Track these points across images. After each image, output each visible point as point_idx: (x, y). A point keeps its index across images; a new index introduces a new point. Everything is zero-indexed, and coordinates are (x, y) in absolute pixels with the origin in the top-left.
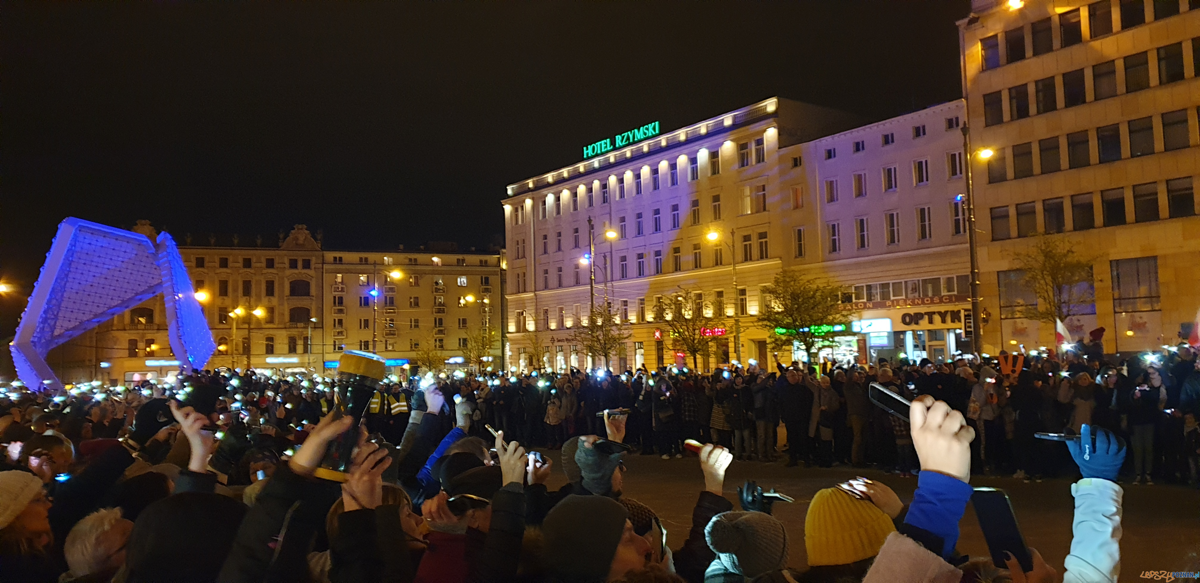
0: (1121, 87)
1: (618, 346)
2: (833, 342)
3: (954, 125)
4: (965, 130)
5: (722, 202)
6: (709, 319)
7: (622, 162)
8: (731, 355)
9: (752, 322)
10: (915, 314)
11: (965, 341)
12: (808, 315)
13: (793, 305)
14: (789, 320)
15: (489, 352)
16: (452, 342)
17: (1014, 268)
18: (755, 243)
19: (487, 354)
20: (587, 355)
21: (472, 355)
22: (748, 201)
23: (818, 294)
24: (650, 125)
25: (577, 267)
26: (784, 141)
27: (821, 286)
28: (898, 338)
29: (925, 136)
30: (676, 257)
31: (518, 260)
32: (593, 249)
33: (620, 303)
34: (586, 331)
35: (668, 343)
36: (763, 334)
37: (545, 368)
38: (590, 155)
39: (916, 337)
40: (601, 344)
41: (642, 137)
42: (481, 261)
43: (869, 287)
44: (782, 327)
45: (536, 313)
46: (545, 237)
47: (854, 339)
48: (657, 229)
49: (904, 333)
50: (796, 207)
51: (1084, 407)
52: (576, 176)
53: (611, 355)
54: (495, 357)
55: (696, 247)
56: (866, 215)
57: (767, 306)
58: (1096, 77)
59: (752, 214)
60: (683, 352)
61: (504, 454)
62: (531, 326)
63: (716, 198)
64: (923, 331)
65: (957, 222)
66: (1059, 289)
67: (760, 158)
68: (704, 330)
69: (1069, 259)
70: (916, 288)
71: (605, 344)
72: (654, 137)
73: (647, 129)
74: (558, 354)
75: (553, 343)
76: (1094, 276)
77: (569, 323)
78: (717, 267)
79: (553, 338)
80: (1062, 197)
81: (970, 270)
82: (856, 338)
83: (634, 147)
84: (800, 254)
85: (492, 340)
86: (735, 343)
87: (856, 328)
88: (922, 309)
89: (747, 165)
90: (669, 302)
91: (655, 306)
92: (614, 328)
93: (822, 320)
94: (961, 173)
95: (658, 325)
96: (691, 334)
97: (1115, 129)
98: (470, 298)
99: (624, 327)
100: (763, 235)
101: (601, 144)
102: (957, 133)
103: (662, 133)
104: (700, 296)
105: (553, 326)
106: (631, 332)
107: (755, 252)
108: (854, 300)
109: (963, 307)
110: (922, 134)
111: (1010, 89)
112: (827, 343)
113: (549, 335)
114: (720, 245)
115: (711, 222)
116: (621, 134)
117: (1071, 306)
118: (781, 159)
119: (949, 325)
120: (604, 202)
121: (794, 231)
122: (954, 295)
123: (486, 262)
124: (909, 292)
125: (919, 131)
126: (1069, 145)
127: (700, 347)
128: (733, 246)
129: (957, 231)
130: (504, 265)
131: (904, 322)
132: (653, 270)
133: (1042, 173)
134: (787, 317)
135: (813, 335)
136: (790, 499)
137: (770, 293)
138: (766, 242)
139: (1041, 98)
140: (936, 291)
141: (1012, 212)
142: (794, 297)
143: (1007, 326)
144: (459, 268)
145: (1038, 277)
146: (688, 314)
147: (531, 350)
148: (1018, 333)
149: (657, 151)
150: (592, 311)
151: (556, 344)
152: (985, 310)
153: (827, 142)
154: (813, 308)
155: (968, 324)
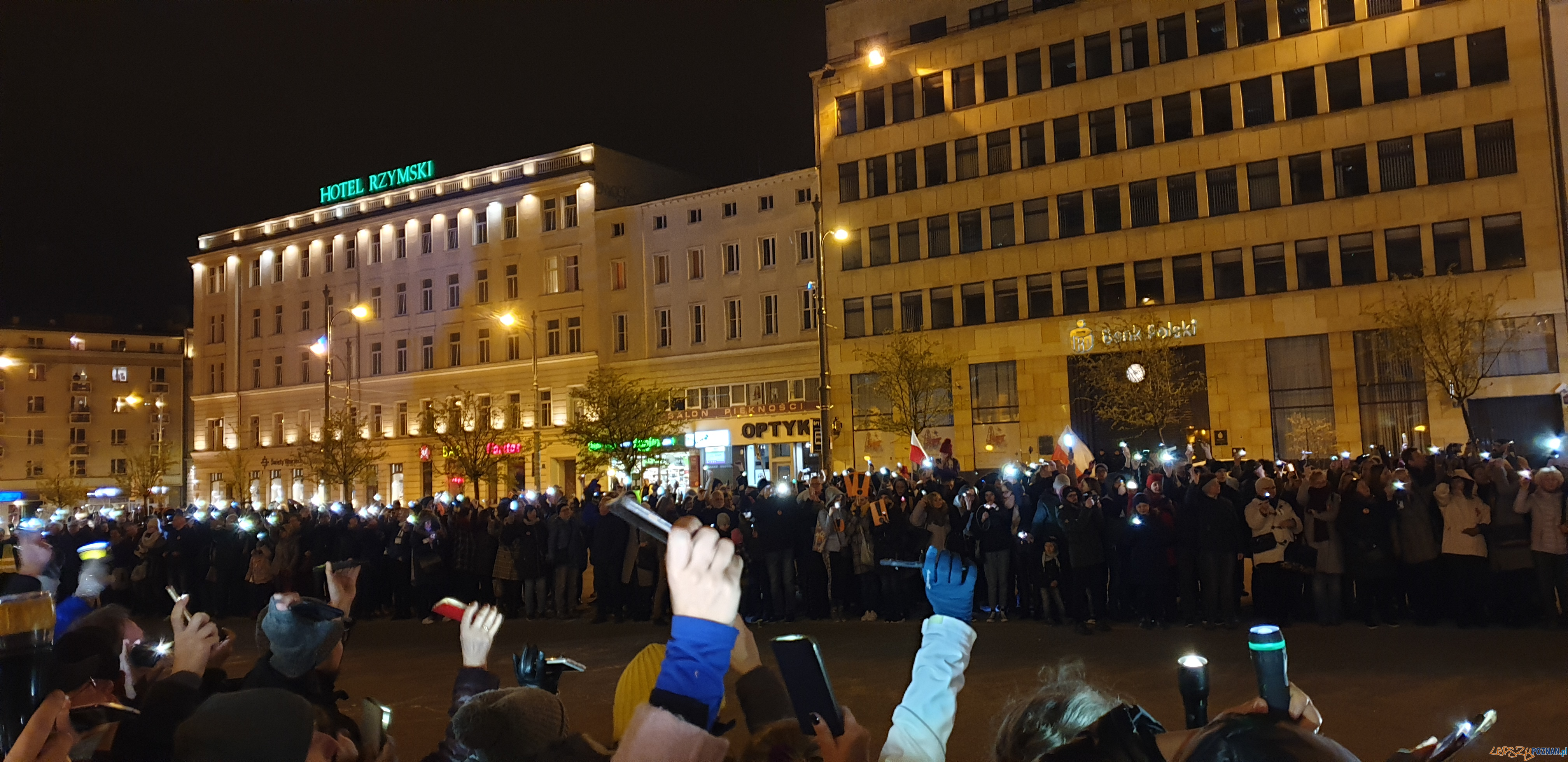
0: (983, 169)
1: (365, 469)
2: (660, 459)
3: (806, 199)
4: (817, 205)
5: (519, 275)
6: (498, 432)
7: (379, 212)
8: (527, 479)
9: (557, 435)
10: (757, 424)
11: (813, 457)
12: (629, 425)
13: (610, 413)
14: (605, 432)
15: (161, 480)
16: (99, 464)
17: (868, 371)
18: (564, 331)
19: (157, 482)
20: (318, 483)
21: (133, 485)
22: (555, 276)
23: (643, 398)
24: (419, 165)
25: (307, 355)
26: (603, 201)
27: (646, 389)
28: (737, 453)
29: (773, 209)
30: (454, 347)
31: (213, 345)
32: (330, 332)
33: (370, 410)
34: (317, 448)
35: (439, 464)
36: (572, 451)
37: (250, 502)
38: (329, 199)
39: (759, 452)
40: (338, 467)
41: (408, 180)
42: (152, 345)
43: (705, 391)
44: (595, 442)
45: (241, 423)
46: (257, 313)
47: (685, 456)
48: (428, 305)
49: (745, 447)
50: (618, 287)
51: (939, 532)
52: (309, 228)
53: (354, 483)
54: (172, 487)
55: (484, 333)
56: (702, 301)
57: (577, 414)
58: (958, 153)
59: (559, 293)
60: (461, 476)
61: (184, 629)
62: (231, 442)
63: (512, 270)
64: (767, 445)
65: (807, 314)
66: (915, 396)
67: (572, 221)
68: (491, 446)
69: (926, 362)
70: (759, 394)
71: (345, 467)
72: (424, 181)
73: (416, 170)
74: (273, 481)
75: (265, 466)
76: (953, 381)
77: (291, 437)
78: (511, 362)
79: (265, 459)
80: (920, 290)
81: (819, 372)
82: (688, 454)
83: (395, 193)
84: (622, 348)
85: (167, 461)
86: (533, 463)
87: (689, 443)
88: (766, 419)
89: (554, 228)
90: (442, 408)
91: (420, 414)
92: (359, 444)
93: (646, 431)
94: (812, 256)
95: (424, 440)
96: (471, 452)
97: (976, 214)
98: (133, 400)
99: (373, 443)
100: (574, 322)
101: (347, 186)
102: (809, 208)
103: (437, 176)
104: (486, 400)
105: (266, 441)
106: (384, 449)
107: (564, 342)
108: (686, 407)
109: (812, 416)
110: (768, 206)
111: (867, 160)
112: (651, 461)
113: (259, 455)
114: (517, 332)
115: (505, 300)
116: (377, 174)
117: (928, 415)
118: (597, 223)
119: (797, 438)
120: (349, 267)
121: (615, 317)
122: (802, 402)
123: (160, 346)
124: (752, 397)
125: (766, 203)
126: (929, 230)
127: (484, 469)
128: (534, 334)
129: (807, 326)
130: (190, 352)
131: (745, 434)
132: (420, 363)
133: (900, 261)
134: (603, 429)
135: (635, 451)
136: (580, 668)
137: (581, 396)
138: (578, 331)
139: (900, 174)
140: (783, 397)
141: (867, 304)
142: (614, 402)
143: (860, 439)
144: (115, 355)
145: (893, 382)
146: (469, 426)
147: (230, 476)
148: (872, 447)
149: (430, 200)
150: (326, 420)
151: (270, 467)
152: (836, 419)
153: (657, 207)
154: (635, 417)
155: (816, 437)
